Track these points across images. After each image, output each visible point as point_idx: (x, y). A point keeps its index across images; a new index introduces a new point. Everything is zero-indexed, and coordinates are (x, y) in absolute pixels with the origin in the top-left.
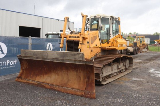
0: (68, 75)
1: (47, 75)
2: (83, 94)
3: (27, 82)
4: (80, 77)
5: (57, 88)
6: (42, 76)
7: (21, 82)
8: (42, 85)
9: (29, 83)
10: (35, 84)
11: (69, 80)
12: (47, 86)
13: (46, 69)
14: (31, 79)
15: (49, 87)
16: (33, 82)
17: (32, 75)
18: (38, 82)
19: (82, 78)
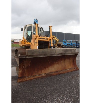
0: (64, 62)
1: (51, 67)
2: (74, 69)
3: (34, 78)
4: (70, 62)
5: (61, 72)
6: (47, 69)
7: (27, 81)
8: (50, 75)
9: (37, 78)
10: (44, 77)
11: (65, 65)
12: (54, 74)
13: (49, 62)
14: (37, 74)
15: (56, 74)
16: (41, 76)
17: (36, 71)
18: (45, 74)
19: (71, 62)
